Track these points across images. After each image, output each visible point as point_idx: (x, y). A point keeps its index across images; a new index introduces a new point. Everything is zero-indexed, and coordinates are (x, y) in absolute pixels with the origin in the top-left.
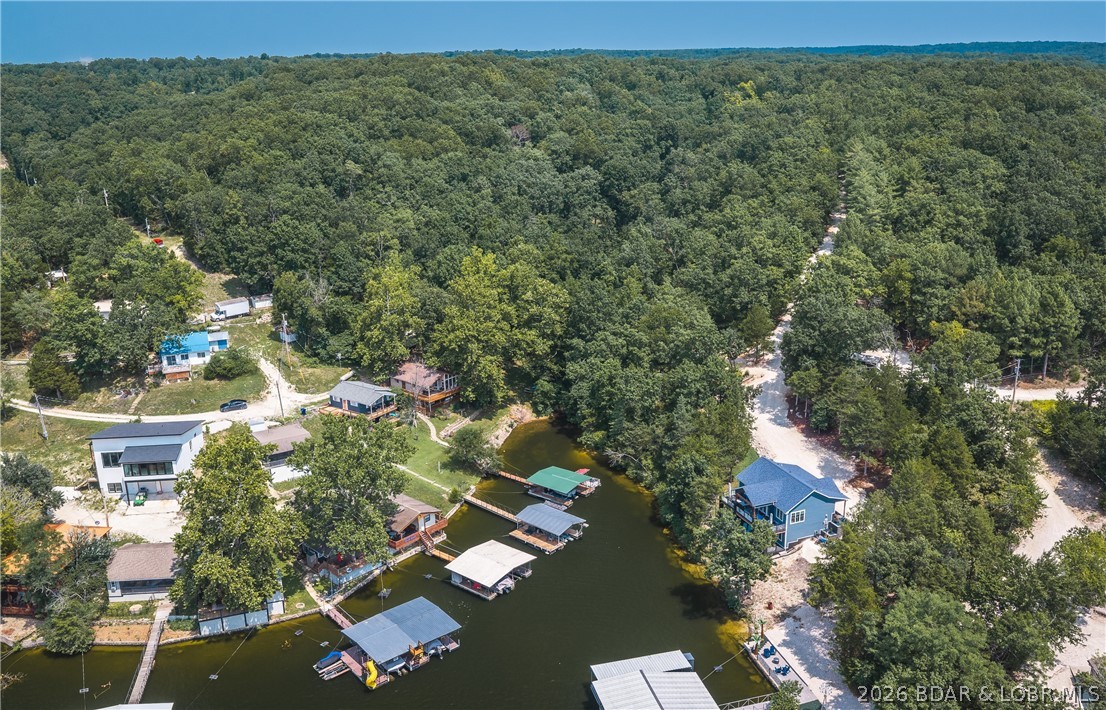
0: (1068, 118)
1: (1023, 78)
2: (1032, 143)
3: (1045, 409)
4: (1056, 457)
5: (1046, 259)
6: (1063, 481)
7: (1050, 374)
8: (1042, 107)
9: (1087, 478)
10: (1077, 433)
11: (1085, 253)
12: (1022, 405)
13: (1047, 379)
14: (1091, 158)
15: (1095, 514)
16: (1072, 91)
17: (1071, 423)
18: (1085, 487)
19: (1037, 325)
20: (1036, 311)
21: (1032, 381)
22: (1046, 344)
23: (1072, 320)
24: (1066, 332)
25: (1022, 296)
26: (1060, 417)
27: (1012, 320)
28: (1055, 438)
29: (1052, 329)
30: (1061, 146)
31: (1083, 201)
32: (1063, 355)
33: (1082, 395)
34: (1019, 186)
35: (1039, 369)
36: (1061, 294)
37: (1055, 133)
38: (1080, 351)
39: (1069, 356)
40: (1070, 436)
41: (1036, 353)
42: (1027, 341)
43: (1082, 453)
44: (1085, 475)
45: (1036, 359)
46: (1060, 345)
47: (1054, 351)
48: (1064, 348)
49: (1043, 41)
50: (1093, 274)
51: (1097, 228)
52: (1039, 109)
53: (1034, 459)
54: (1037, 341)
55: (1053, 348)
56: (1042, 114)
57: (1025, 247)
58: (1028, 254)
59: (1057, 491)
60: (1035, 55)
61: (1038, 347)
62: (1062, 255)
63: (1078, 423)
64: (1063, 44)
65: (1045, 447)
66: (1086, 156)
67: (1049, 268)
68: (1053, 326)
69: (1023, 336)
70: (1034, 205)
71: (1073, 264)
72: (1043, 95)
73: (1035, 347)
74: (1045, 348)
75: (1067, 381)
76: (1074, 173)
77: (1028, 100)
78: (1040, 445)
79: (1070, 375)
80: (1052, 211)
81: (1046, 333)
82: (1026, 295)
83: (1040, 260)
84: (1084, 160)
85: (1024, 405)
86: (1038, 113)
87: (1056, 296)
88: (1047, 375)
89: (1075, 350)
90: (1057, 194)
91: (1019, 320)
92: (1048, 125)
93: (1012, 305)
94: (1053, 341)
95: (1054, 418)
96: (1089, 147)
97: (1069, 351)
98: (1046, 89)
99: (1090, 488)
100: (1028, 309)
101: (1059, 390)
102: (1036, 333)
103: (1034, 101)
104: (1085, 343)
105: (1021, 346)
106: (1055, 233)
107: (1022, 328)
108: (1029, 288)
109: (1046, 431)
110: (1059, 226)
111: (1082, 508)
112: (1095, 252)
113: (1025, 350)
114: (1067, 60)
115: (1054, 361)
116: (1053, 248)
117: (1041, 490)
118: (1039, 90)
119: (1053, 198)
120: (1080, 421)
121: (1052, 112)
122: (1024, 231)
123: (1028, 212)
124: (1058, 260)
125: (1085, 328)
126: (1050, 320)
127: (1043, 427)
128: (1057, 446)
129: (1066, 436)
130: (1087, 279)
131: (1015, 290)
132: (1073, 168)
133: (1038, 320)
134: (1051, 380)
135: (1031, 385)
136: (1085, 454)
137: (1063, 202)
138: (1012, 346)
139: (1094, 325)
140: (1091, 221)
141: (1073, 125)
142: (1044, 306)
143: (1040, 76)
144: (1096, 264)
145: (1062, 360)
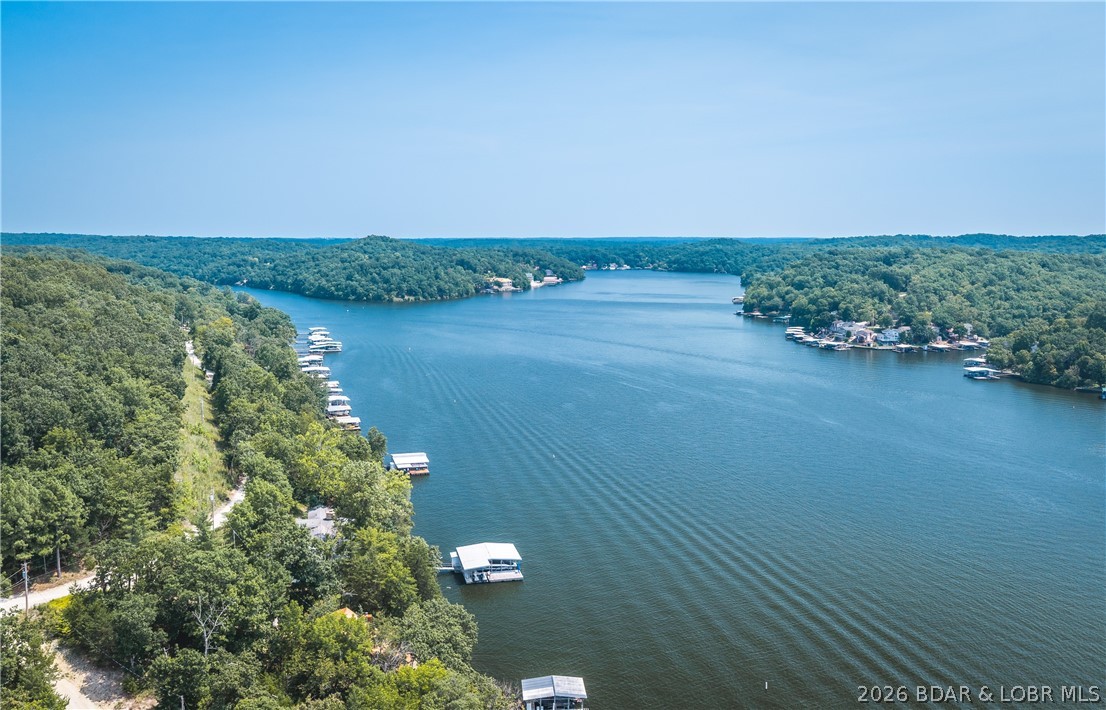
0: (58, 311)
1: (9, 274)
2: (21, 338)
3: (63, 606)
4: (78, 655)
5: (45, 454)
6: (87, 677)
7: (65, 569)
8: (30, 302)
9: (110, 666)
10: (92, 624)
11: (84, 440)
12: (39, 609)
13: (63, 574)
14: (80, 349)
15: (121, 700)
16: (61, 285)
17: (86, 616)
18: (109, 676)
19: (41, 522)
20: (38, 509)
21: (47, 581)
22: (55, 538)
23: (78, 512)
24: (72, 523)
25: (20, 497)
26: (76, 612)
27: (14, 523)
28: (74, 635)
29: (57, 524)
30: (51, 338)
31: (76, 390)
32: (74, 546)
33: (94, 583)
34: (10, 383)
35: (52, 567)
36: (60, 487)
37: (44, 326)
38: (92, 538)
39: (80, 546)
40: (87, 630)
41: (45, 552)
42: (34, 540)
43: (100, 642)
44: (107, 663)
45: (48, 557)
46: (69, 537)
47: (64, 545)
48: (74, 539)
49: (49, 233)
50: (92, 461)
51: (91, 415)
52: (27, 304)
53: (52, 666)
54: (43, 539)
55: (62, 542)
56: (31, 308)
57: (23, 444)
58: (26, 450)
59: (83, 690)
60: (39, 247)
61: (46, 544)
62: (62, 446)
63: (92, 613)
64: (69, 236)
65: (67, 647)
66: (75, 347)
67: (49, 461)
68: (58, 520)
69: (28, 537)
70: (26, 400)
71: (74, 453)
72: (29, 290)
73: (43, 545)
74: (54, 544)
75: (84, 571)
76: (65, 365)
77: (15, 295)
78: (61, 647)
79: (86, 564)
80: (45, 404)
81: (52, 528)
82: (24, 494)
83: (39, 454)
84: (74, 351)
85: (41, 609)
86: (26, 307)
87: (55, 490)
88: (63, 570)
89: (85, 539)
90: (50, 386)
91: (21, 522)
92: (37, 319)
93: (11, 508)
94: (61, 535)
95: (70, 614)
96: (77, 337)
97: (79, 541)
98: (32, 284)
99: (114, 675)
100: (29, 509)
101: (71, 584)
102: (42, 532)
103: (21, 296)
104: (94, 529)
105: (28, 548)
106: (52, 425)
107: (27, 528)
108: (27, 486)
109: (65, 630)
110: (56, 418)
111: (108, 699)
112: (93, 438)
113: (33, 551)
114: (70, 252)
115: (67, 554)
116: (52, 440)
117: (62, 697)
118: (26, 285)
119: (46, 391)
120: (94, 611)
121: (40, 305)
122: (19, 427)
123: (21, 408)
124: (58, 451)
125: (93, 514)
126: (54, 515)
127: (62, 626)
128: (78, 642)
129: (83, 630)
130: (87, 466)
131: (12, 492)
132: (64, 360)
133: (41, 518)
134: (67, 574)
135: (47, 584)
136: (104, 642)
137: (55, 394)
138: (19, 550)
139: (99, 509)
140: (86, 409)
141: (61, 318)
142: (45, 501)
143: (30, 270)
144: (95, 450)
145: (75, 552)
